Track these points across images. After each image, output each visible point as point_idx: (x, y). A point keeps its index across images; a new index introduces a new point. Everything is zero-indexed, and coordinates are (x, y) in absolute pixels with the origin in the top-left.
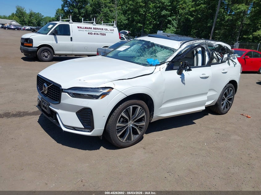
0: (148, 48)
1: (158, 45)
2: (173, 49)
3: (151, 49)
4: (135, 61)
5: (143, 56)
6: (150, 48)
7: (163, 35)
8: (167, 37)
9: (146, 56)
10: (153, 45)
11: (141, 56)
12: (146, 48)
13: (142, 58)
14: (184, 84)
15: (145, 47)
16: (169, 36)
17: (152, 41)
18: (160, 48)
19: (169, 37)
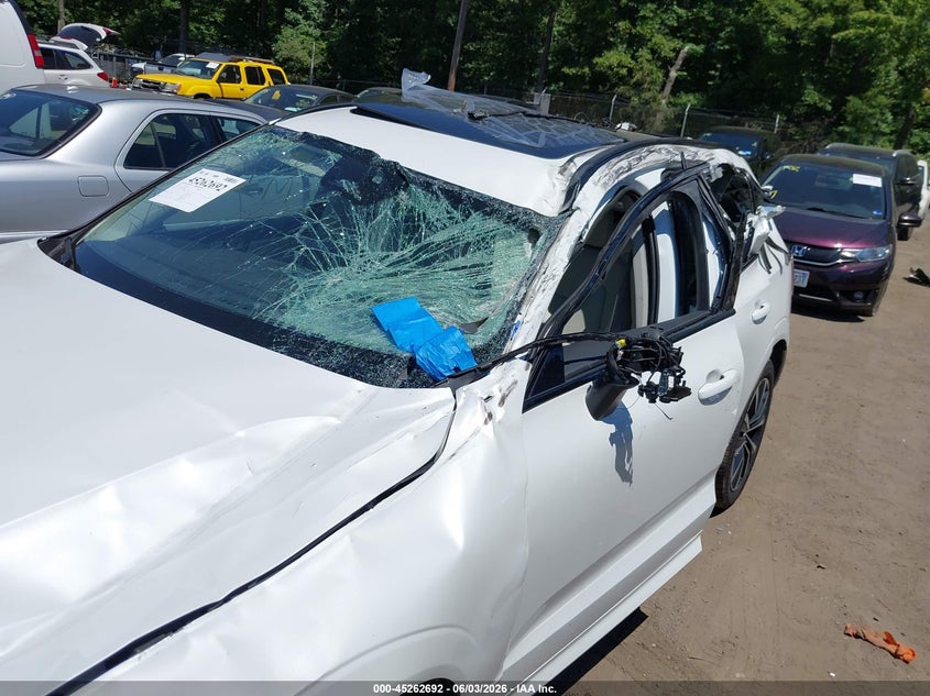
0: (366, 202)
1: (427, 183)
2: (526, 211)
3: (385, 209)
4: (289, 319)
5: (343, 264)
6: (381, 198)
7: (443, 110)
8: (467, 119)
9: (356, 260)
10: (397, 177)
11: (326, 266)
12: (356, 202)
13: (333, 277)
14: (626, 476)
15: (347, 196)
16: (480, 118)
17: (386, 154)
18: (445, 203)
19: (479, 125)
